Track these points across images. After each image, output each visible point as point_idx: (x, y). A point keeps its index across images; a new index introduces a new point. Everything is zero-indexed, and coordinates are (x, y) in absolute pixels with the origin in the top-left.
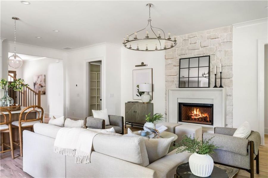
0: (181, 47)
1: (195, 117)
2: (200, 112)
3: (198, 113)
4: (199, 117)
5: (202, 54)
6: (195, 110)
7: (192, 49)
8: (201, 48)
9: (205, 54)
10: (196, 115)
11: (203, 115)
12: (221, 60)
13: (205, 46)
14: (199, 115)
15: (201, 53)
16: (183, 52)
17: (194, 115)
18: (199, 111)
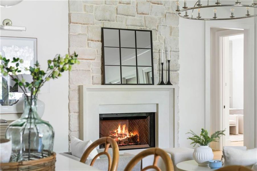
0: (104, 5)
1: (119, 139)
2: (127, 130)
3: (124, 131)
4: (126, 137)
5: (139, 26)
6: (119, 127)
7: (123, 13)
8: (136, 15)
9: (143, 26)
10: (121, 134)
11: (132, 134)
12: (165, 40)
13: (144, 13)
14: (126, 135)
15: (138, 24)
16: (107, 16)
17: (117, 135)
18: (126, 128)
